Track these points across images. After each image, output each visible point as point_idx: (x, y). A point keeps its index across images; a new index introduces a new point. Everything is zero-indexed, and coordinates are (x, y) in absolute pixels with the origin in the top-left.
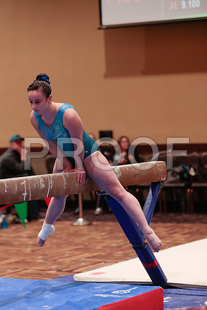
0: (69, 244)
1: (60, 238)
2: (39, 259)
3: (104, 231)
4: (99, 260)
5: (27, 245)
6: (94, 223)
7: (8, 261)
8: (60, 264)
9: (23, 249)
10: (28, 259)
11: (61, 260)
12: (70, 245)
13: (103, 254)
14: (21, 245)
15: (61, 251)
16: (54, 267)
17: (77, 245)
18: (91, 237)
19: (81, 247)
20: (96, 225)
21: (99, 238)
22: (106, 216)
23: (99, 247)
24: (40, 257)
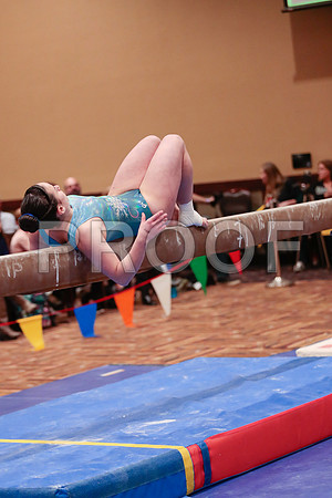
0: (270, 312)
1: (256, 306)
2: (235, 335)
3: (314, 293)
4: (319, 331)
5: (212, 318)
6: (297, 283)
7: (191, 340)
8: (266, 338)
9: (208, 323)
10: (220, 335)
11: (266, 334)
12: (272, 314)
13: (322, 322)
14: (203, 317)
15: (263, 321)
16: (259, 343)
17: (281, 313)
18: (297, 301)
19: (288, 314)
20: (300, 286)
21: (310, 302)
22: (310, 272)
23: (313, 313)
24: (235, 332)
